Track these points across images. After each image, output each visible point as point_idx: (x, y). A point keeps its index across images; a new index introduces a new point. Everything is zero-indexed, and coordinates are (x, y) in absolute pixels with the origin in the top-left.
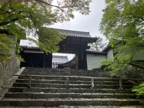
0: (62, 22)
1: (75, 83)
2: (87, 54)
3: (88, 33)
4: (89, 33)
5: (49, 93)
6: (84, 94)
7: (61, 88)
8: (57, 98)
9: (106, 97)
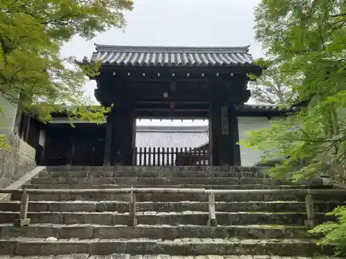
0: (121, 27)
1: (167, 209)
2: (239, 118)
3: (246, 49)
4: (248, 51)
5: (72, 241)
6: (177, 242)
7: (116, 226)
8: (85, 254)
9: (243, 251)
